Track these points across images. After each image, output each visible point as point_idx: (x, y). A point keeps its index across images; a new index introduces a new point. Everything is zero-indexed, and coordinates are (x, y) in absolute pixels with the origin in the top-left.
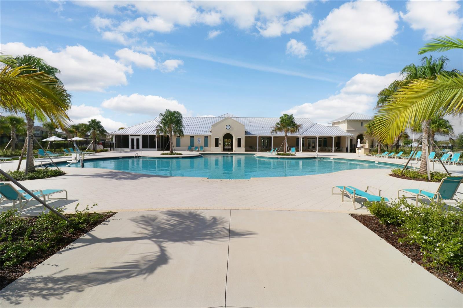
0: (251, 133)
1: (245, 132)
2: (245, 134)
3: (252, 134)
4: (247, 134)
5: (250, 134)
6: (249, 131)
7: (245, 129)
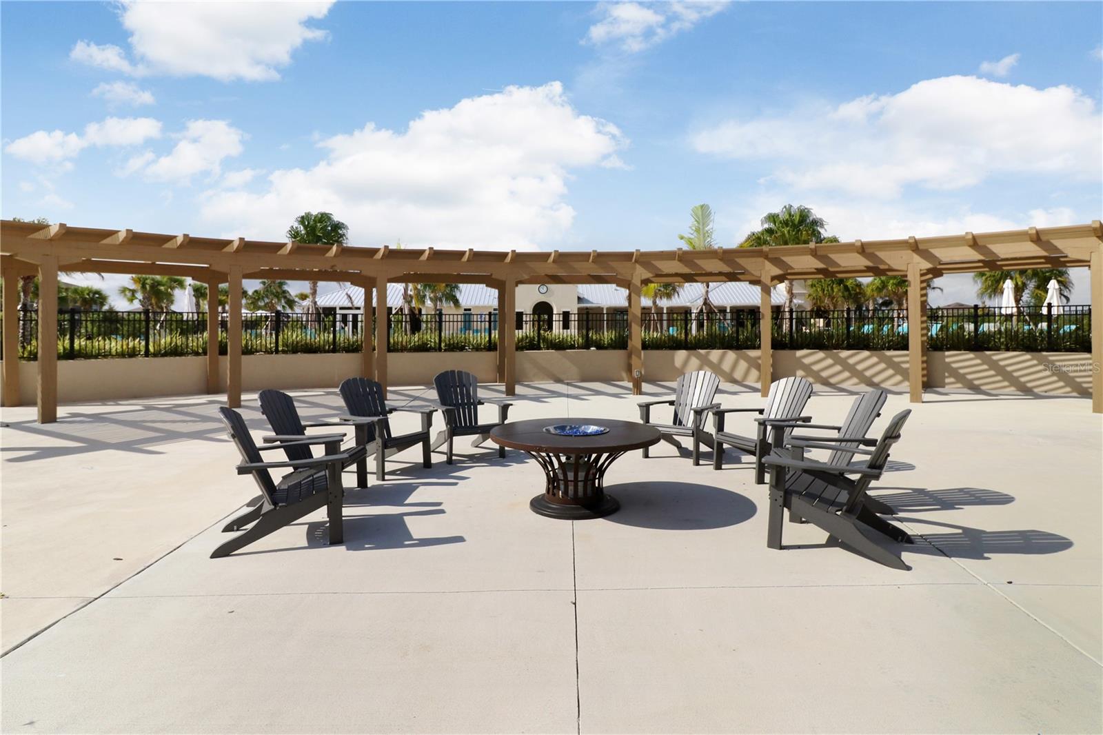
0: (591, 300)
1: (579, 298)
2: (578, 303)
3: (592, 303)
4: (583, 303)
5: (588, 301)
6: (586, 297)
7: (578, 292)
